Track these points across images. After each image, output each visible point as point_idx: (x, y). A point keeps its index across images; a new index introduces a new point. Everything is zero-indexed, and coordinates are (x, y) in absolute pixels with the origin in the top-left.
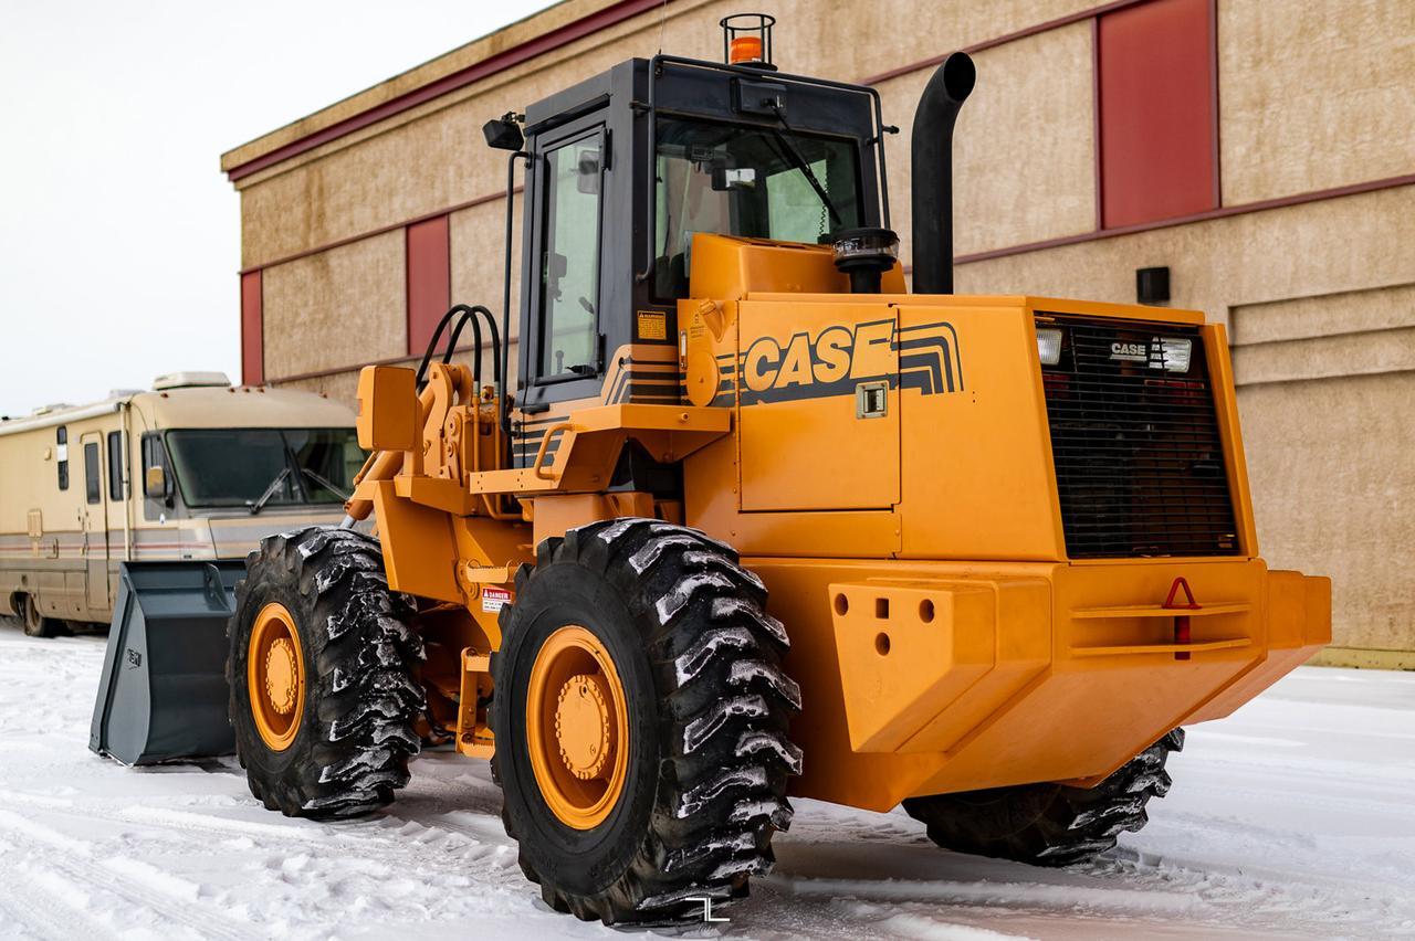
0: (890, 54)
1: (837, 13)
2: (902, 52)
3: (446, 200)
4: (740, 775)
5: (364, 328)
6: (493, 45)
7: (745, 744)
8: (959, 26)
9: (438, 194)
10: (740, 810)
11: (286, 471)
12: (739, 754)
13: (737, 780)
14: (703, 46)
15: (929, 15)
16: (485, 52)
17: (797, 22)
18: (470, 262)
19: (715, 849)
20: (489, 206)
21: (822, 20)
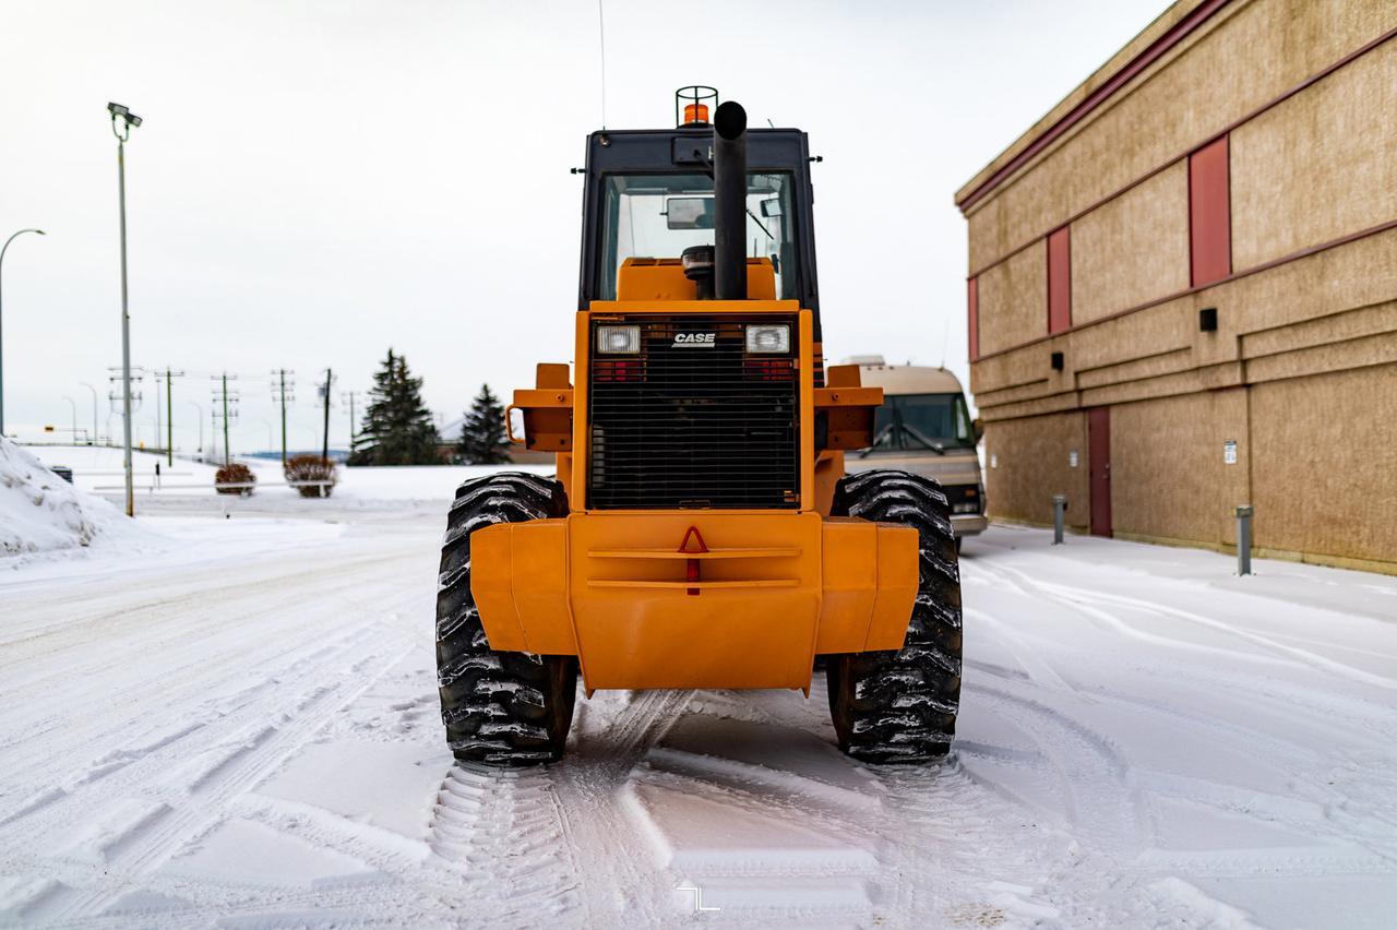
0: (1330, 53)
1: (1295, 22)
2: (1337, 49)
3: (1067, 212)
4: (476, 660)
5: (1027, 315)
6: (1087, 88)
7: (479, 638)
8: (1378, 18)
9: (1063, 208)
10: (481, 686)
11: (890, 426)
12: (474, 645)
13: (475, 664)
14: (1211, 67)
15: (1356, 12)
16: (1082, 96)
17: (1269, 37)
18: (1081, 260)
19: (472, 713)
20: (1090, 215)
21: (1284, 31)
